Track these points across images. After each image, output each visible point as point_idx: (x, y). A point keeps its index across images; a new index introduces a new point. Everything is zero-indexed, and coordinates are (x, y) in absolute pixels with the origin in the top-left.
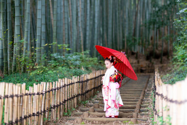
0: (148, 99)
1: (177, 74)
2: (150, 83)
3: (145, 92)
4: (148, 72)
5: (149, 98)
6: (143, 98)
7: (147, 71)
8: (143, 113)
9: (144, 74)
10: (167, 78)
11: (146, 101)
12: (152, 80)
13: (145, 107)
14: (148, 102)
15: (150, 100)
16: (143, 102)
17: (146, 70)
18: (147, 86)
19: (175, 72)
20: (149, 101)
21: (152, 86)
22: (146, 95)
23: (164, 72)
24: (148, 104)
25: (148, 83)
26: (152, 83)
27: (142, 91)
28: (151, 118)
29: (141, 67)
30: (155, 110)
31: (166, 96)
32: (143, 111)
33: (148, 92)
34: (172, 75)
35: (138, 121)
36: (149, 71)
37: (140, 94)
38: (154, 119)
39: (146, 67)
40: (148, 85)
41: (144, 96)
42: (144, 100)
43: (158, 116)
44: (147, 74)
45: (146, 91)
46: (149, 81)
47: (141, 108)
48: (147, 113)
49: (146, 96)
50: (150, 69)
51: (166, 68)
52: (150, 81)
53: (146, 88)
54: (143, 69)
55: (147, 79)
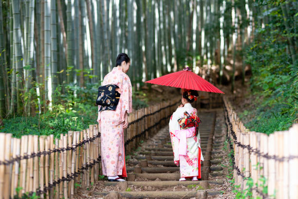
0: (219, 151)
1: (261, 111)
2: (218, 125)
3: (212, 139)
4: (213, 108)
5: (220, 149)
6: (212, 150)
7: (211, 105)
8: (215, 172)
9: (206, 110)
10: (245, 117)
11: (216, 155)
12: (221, 120)
13: (217, 163)
14: (219, 155)
15: (223, 153)
16: (212, 157)
17: (209, 104)
18: (214, 130)
19: (258, 108)
20: (221, 154)
21: (221, 130)
22: (215, 144)
23: (240, 107)
24: (220, 159)
25: (214, 124)
26: (221, 125)
27: (208, 138)
28: (228, 180)
29: (202, 100)
30: (237, 168)
31: (256, 149)
32: (214, 170)
33: (217, 141)
34: (252, 112)
35: (210, 184)
36: (214, 105)
37: (206, 143)
38: (234, 182)
39: (208, 99)
40: (216, 129)
41: (212, 146)
42: (214, 153)
43: (243, 177)
44: (211, 110)
45: (214, 138)
46: (216, 123)
47: (210, 165)
48: (221, 172)
49: (216, 146)
50: (215, 101)
51: (242, 101)
52: (219, 122)
53: (213, 134)
54: (205, 102)
55: (213, 119)
